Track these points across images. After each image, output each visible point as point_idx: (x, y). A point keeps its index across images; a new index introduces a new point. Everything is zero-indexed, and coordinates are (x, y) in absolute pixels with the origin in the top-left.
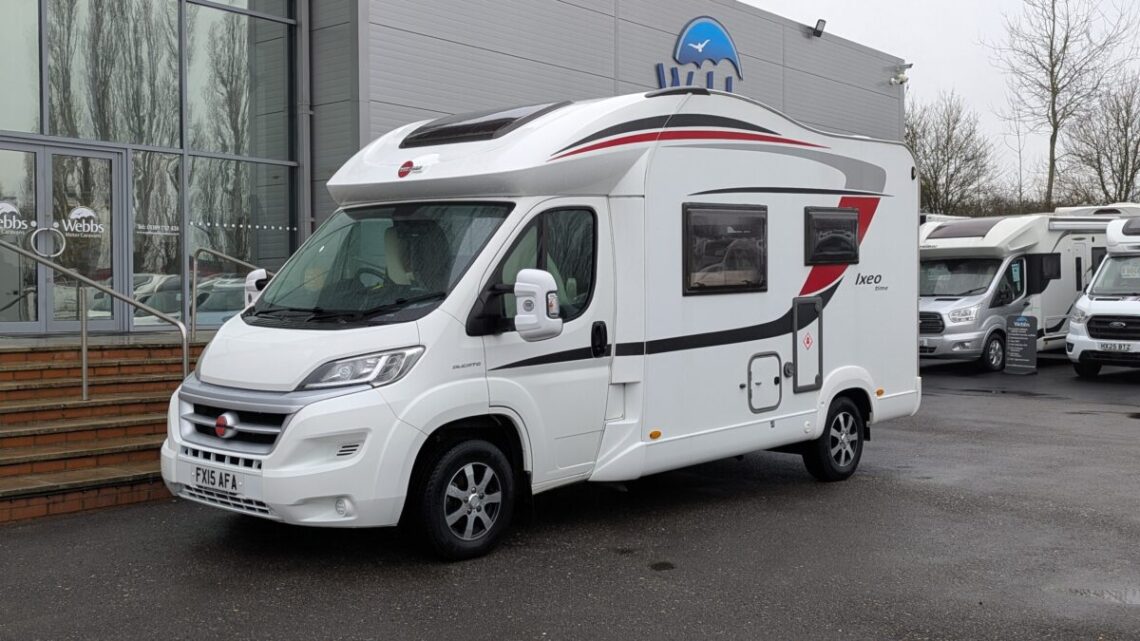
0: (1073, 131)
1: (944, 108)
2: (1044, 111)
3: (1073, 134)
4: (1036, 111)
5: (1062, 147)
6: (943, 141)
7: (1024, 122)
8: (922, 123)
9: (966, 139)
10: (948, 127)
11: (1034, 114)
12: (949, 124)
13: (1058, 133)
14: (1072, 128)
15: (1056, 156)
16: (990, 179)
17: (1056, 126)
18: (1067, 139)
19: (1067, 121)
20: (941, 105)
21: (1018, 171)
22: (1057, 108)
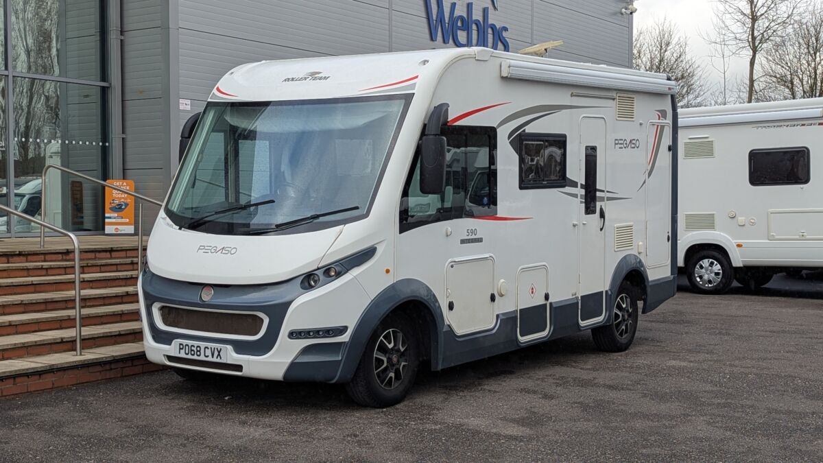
0: (770, 55)
1: (657, 32)
2: (745, 36)
3: (770, 58)
4: (738, 36)
5: (760, 69)
7: (728, 45)
10: (661, 50)
11: (736, 38)
12: (661, 47)
13: (757, 56)
14: (768, 52)
15: (755, 77)
17: (755, 50)
18: (764, 62)
19: (764, 46)
20: (655, 29)
21: (723, 89)
22: (756, 34)
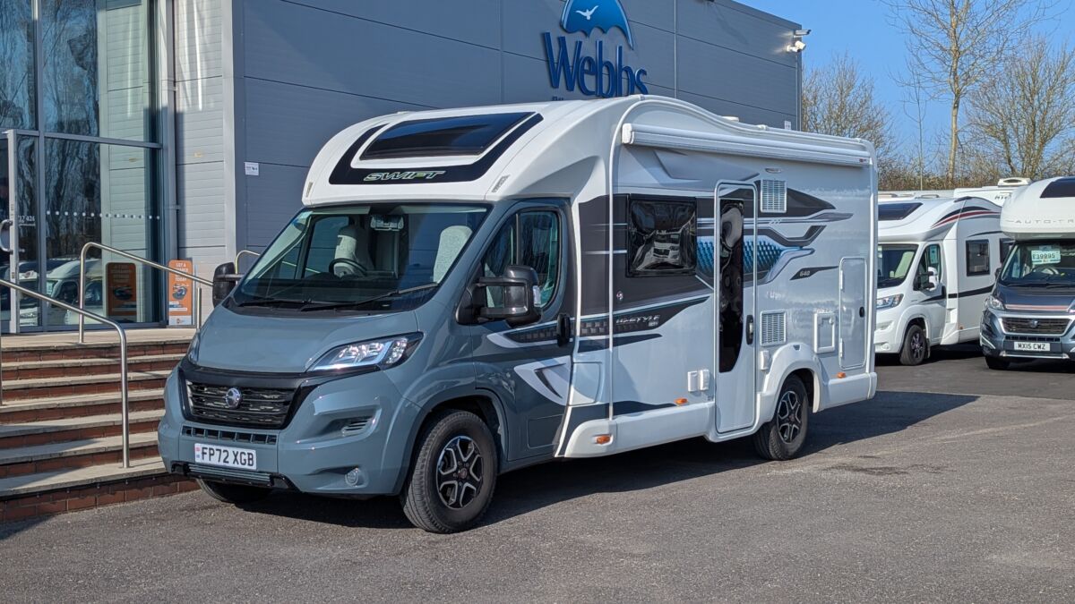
0: (977, 100)
1: (837, 72)
2: (947, 77)
3: (977, 102)
4: (936, 75)
5: (965, 116)
6: (836, 109)
7: (924, 88)
8: (813, 89)
9: (861, 106)
10: (842, 94)
11: (934, 78)
12: (842, 91)
13: (961, 101)
14: (975, 95)
16: (886, 153)
17: (958, 95)
18: (970, 107)
19: (969, 88)
20: (834, 69)
21: (918, 142)
22: (958, 74)
